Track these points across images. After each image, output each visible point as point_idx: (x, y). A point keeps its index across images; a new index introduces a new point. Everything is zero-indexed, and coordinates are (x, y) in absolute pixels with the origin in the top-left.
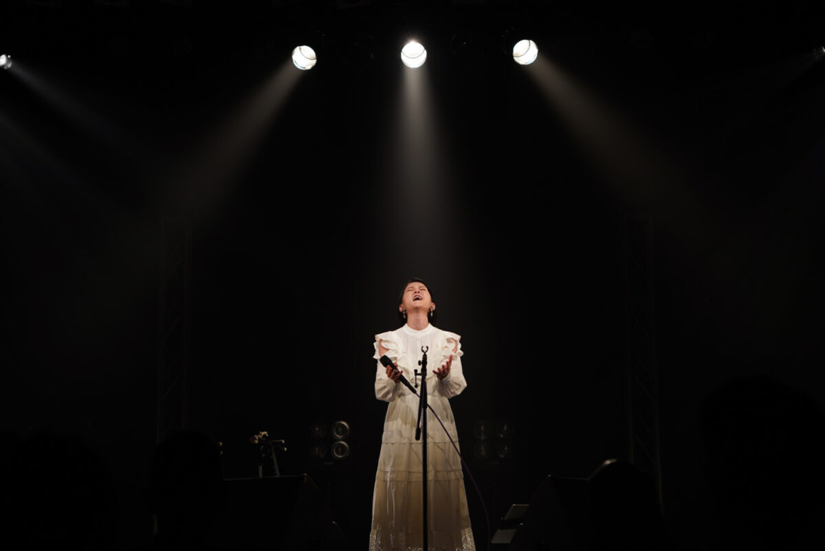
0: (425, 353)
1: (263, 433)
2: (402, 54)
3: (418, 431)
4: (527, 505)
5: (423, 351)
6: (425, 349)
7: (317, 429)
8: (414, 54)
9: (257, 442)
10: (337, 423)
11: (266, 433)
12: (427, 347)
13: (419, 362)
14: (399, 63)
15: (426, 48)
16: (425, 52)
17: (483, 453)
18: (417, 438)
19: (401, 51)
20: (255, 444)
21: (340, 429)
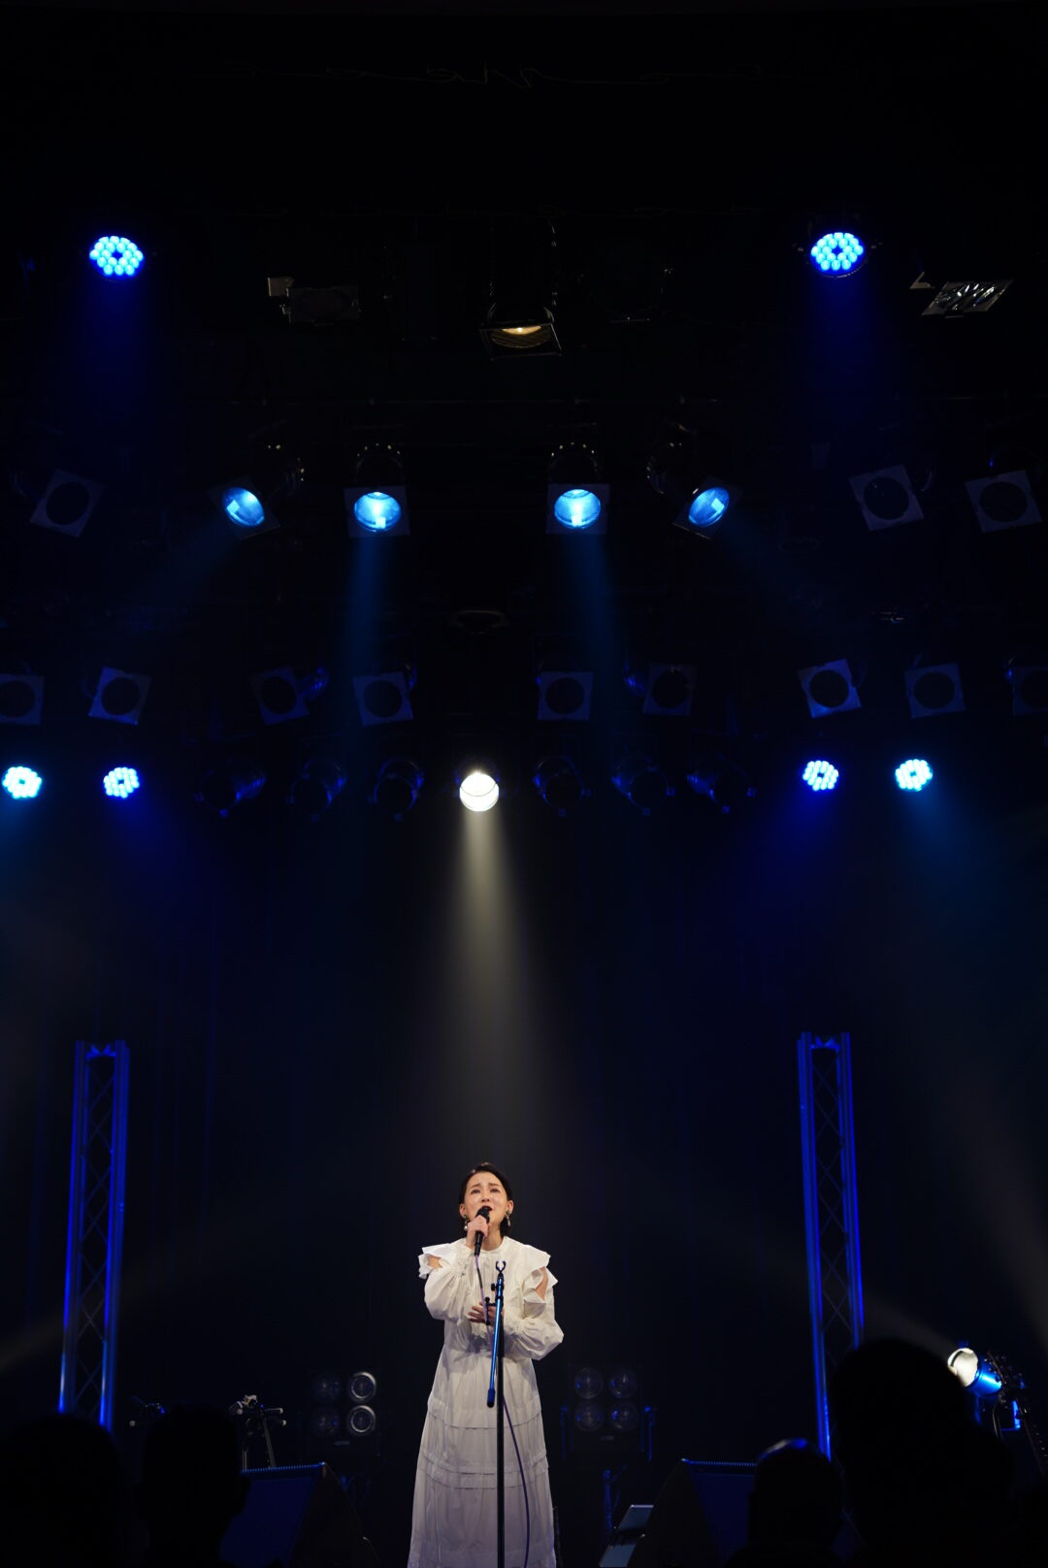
0: (501, 1272)
1: (250, 1398)
2: (461, 789)
3: (491, 1392)
4: (652, 1506)
5: (497, 1268)
6: (501, 1266)
7: (325, 1386)
8: (479, 792)
9: (240, 1412)
10: (356, 1375)
11: (254, 1397)
12: (504, 1263)
13: (493, 1285)
14: (457, 805)
15: (497, 782)
16: (497, 788)
17: (590, 1420)
18: (490, 1404)
19: (459, 786)
20: (237, 1415)
21: (362, 1385)
